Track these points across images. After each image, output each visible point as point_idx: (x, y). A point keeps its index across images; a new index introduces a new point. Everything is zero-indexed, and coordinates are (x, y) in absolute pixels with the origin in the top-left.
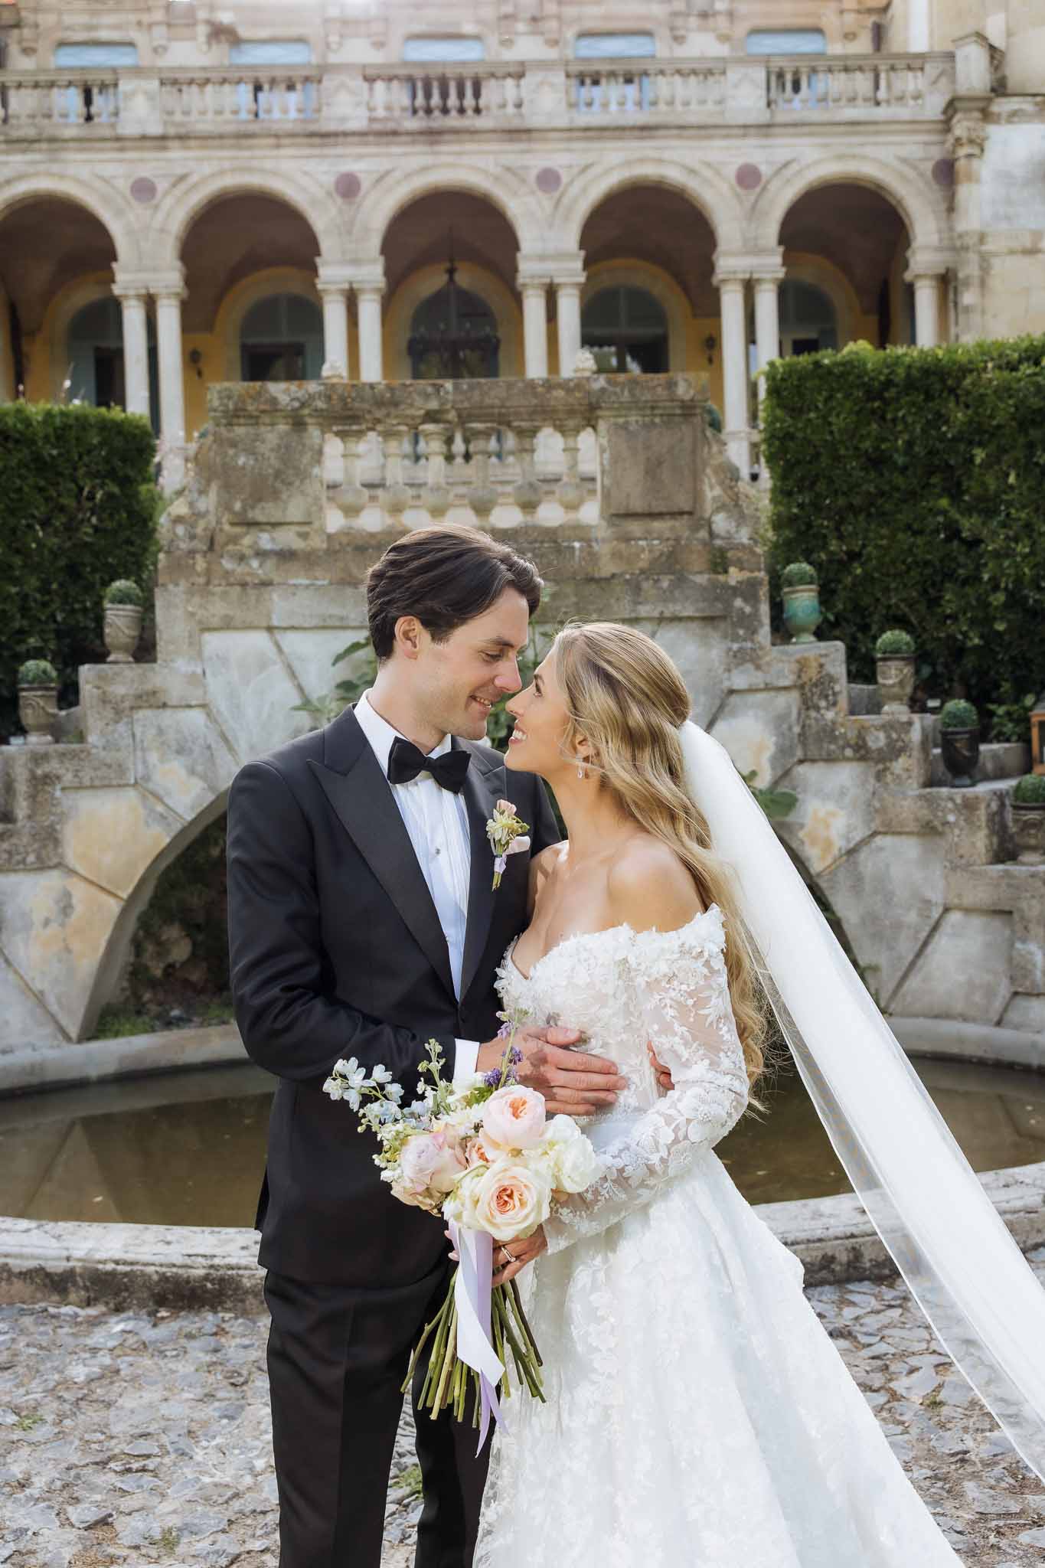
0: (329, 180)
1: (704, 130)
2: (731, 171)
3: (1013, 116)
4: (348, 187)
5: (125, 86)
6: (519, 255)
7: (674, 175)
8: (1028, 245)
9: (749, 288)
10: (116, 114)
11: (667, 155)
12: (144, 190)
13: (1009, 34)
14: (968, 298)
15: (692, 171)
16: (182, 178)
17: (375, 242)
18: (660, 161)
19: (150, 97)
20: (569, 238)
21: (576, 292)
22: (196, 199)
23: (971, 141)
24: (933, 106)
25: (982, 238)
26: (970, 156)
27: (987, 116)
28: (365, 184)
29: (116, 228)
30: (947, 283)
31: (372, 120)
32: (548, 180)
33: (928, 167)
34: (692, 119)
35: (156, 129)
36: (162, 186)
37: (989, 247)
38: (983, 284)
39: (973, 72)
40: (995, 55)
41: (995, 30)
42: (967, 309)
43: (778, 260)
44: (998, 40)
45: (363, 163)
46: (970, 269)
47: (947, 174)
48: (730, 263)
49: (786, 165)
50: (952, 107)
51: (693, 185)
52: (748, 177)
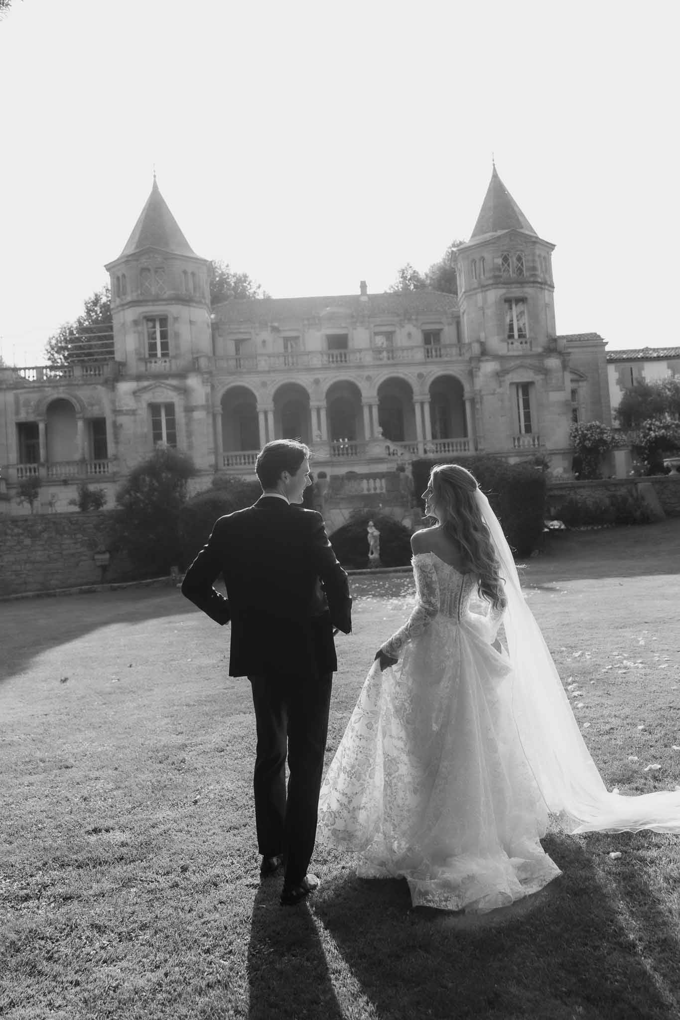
0: (312, 380)
1: (409, 364)
2: (416, 375)
3: (487, 361)
4: (317, 382)
5: (258, 358)
6: (362, 398)
7: (401, 376)
8: (492, 392)
9: (422, 404)
10: (257, 365)
11: (399, 371)
12: (264, 384)
13: (486, 338)
14: (478, 406)
15: (406, 375)
16: (275, 380)
17: (324, 395)
18: (398, 372)
19: (265, 360)
20: (375, 393)
21: (377, 406)
22: (277, 386)
23: (476, 368)
24: (467, 356)
25: (480, 391)
26: (476, 371)
27: (480, 361)
28: (321, 380)
29: (257, 394)
30: (473, 401)
31: (323, 365)
32: (369, 378)
33: (467, 372)
34: (405, 362)
35: (267, 369)
36: (268, 383)
37: (483, 393)
38: (481, 402)
39: (476, 348)
40: (482, 344)
41: (482, 336)
42: (478, 409)
43: (429, 396)
44: (483, 340)
45: (320, 376)
46: (478, 399)
47: (471, 374)
48: (417, 397)
49: (430, 372)
50: (471, 359)
51: (406, 378)
52: (420, 376)
